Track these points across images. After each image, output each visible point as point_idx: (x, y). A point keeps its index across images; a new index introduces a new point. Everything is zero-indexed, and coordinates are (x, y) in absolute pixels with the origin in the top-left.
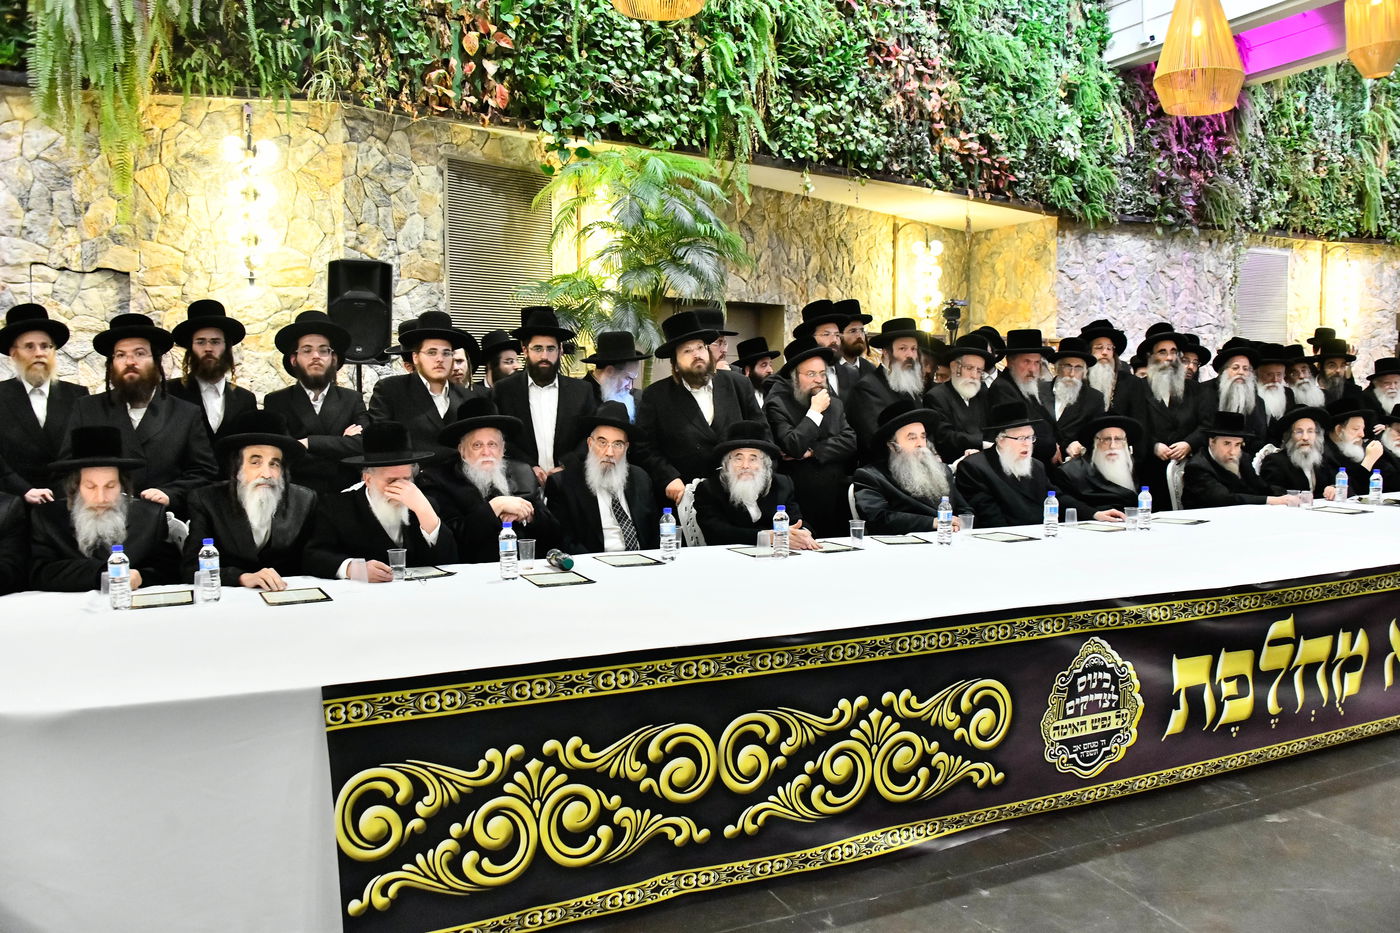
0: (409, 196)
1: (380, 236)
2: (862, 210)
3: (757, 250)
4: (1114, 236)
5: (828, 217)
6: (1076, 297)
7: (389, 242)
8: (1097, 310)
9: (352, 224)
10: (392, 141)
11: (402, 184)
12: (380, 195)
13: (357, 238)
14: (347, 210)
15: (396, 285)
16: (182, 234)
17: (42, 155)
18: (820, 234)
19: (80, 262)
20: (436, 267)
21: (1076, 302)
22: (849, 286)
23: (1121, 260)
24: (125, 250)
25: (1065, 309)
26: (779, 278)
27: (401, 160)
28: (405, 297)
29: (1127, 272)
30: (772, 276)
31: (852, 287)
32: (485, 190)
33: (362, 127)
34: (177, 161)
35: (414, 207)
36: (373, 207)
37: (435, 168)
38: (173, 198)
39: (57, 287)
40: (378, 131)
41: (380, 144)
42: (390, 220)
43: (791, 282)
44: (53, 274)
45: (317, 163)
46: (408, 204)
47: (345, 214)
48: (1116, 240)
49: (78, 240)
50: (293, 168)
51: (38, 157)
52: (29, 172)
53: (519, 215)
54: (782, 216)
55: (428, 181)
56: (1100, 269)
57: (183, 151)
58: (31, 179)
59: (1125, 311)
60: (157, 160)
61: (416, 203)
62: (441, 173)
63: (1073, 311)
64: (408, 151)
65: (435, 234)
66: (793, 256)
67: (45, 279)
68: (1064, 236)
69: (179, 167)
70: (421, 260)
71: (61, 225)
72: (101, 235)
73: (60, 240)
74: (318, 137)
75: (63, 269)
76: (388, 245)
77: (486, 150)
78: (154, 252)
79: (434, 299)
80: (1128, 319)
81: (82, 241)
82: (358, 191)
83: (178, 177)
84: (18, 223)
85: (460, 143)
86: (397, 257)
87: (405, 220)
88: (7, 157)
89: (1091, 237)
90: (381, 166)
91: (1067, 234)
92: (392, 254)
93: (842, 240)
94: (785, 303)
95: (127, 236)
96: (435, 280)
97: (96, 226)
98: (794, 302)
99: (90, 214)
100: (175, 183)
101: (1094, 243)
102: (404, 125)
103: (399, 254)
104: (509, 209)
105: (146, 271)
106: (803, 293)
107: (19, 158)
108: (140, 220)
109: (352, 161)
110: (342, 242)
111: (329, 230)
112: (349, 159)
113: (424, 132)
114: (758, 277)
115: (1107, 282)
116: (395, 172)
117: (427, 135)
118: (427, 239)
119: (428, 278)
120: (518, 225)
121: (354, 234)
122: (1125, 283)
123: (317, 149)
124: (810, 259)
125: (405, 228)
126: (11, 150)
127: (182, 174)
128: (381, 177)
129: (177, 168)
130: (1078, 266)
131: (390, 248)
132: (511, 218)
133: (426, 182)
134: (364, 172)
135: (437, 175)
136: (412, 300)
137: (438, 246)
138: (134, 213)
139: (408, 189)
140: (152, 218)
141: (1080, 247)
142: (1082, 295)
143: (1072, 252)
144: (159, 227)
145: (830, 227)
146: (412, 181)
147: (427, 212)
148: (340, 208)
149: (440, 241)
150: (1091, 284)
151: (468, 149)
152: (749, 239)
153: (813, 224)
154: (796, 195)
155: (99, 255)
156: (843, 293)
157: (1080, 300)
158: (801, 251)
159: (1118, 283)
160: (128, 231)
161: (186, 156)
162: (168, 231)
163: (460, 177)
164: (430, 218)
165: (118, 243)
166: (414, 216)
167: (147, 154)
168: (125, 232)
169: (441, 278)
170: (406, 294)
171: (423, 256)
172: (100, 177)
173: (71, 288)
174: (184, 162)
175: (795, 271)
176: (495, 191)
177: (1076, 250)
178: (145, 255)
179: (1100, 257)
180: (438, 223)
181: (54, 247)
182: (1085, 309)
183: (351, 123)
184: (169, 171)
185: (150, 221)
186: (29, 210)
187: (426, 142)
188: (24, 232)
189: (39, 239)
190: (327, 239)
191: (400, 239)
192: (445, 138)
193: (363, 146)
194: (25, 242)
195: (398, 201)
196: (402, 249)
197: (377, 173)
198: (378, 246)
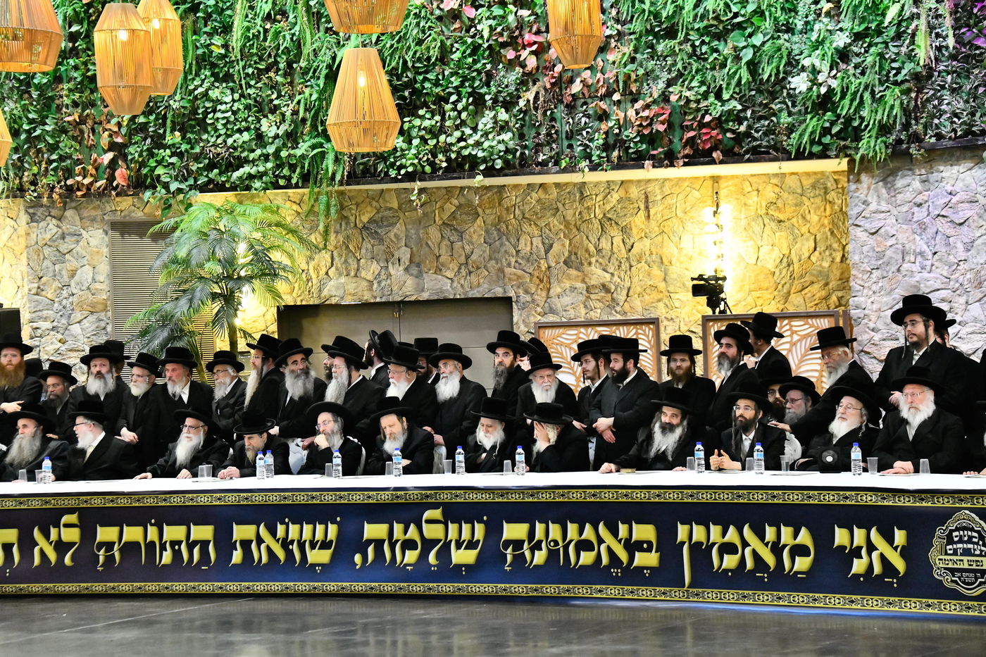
0: (80, 254)
1: (56, 284)
2: (649, 181)
3: (467, 247)
4: (942, 168)
5: (582, 198)
6: (881, 255)
7: (65, 288)
8: (916, 268)
9: (35, 279)
10: (66, 217)
11: (73, 246)
12: (55, 256)
13: (39, 288)
14: (31, 269)
18: (569, 218)
20: (104, 301)
21: (880, 262)
22: (625, 266)
23: (955, 199)
25: (864, 272)
26: (501, 270)
27: (72, 229)
28: (77, 325)
29: (966, 212)
30: (491, 269)
31: (631, 266)
33: (40, 211)
35: (84, 261)
36: (50, 265)
37: (101, 231)
40: (54, 212)
41: (54, 221)
42: (64, 273)
43: (520, 272)
45: (13, 240)
46: (80, 259)
47: (28, 272)
48: (944, 174)
54: (507, 209)
55: (96, 240)
56: (920, 214)
59: (962, 266)
61: (86, 258)
62: (107, 234)
63: (876, 274)
64: (78, 222)
65: (102, 277)
66: (524, 246)
68: (858, 181)
70: (91, 297)
74: (12, 222)
76: (63, 290)
77: (146, 211)
79: (103, 324)
80: (968, 276)
82: (39, 255)
85: (123, 209)
86: (72, 297)
87: (77, 271)
89: (903, 176)
90: (57, 236)
91: (864, 177)
92: (66, 295)
93: (610, 219)
94: (511, 294)
96: (102, 311)
98: (527, 292)
101: (910, 184)
102: (74, 204)
103: (74, 295)
106: (541, 281)
109: (33, 236)
110: (27, 291)
111: (20, 284)
112: (32, 234)
113: (92, 206)
114: (470, 273)
115: (931, 231)
116: (68, 239)
117: (94, 208)
118: (95, 282)
119: (97, 310)
121: (36, 285)
122: (965, 228)
123: (12, 230)
124: (551, 246)
125: (77, 277)
128: (56, 243)
130: (883, 215)
131: (65, 292)
133: (93, 242)
134: (44, 242)
135: (104, 236)
136: (84, 327)
137: (105, 287)
139: (78, 249)
141: (884, 191)
142: (889, 253)
143: (872, 199)
145: (588, 208)
146: (83, 242)
147: (96, 263)
148: (25, 268)
149: (107, 282)
150: (904, 235)
151: (130, 212)
152: (454, 238)
153: (557, 209)
154: (529, 185)
156: (612, 274)
157: (885, 259)
158: (537, 242)
159: (950, 231)
163: (122, 235)
164: (97, 268)
166: (84, 267)
169: (107, 308)
170: (79, 322)
171: (93, 295)
175: (528, 260)
177: (879, 197)
179: (919, 200)
180: (104, 268)
182: (894, 268)
183: (31, 211)
187: (93, 213)
191: (73, 284)
192: (108, 209)
193: (42, 224)
195: (71, 258)
196: (75, 291)
197: (54, 241)
198: (55, 291)
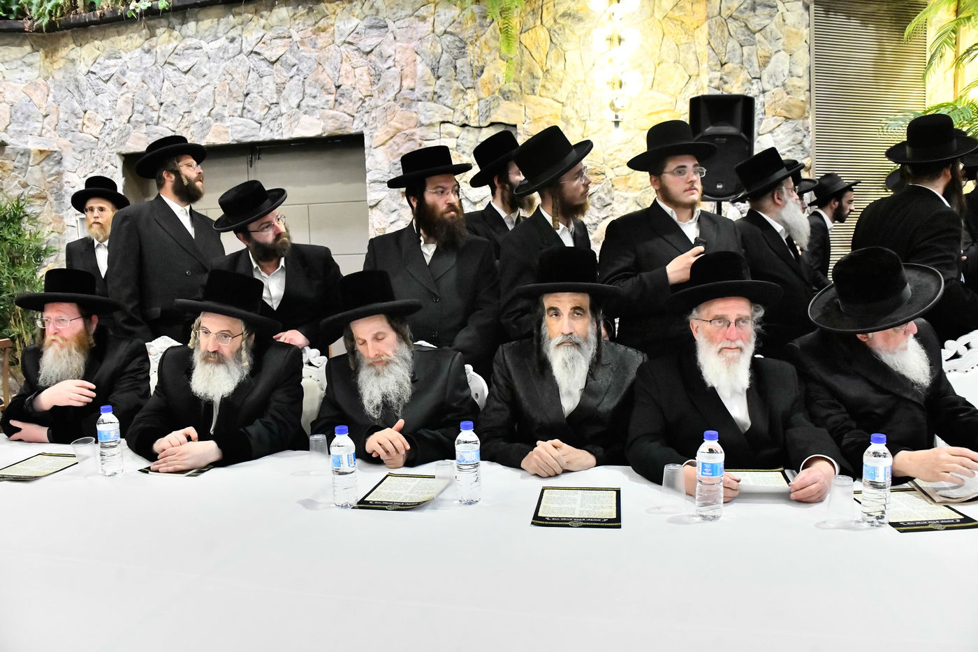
0: (774, 34)
1: (744, 75)
7: (754, 81)
9: (716, 65)
11: (767, 22)
12: (743, 34)
13: (721, 79)
14: (711, 51)
15: (760, 124)
16: (560, 86)
17: (449, 30)
19: (477, 118)
20: (802, 104)
24: (513, 105)
28: (769, 135)
32: (854, 22)
34: (555, 21)
35: (779, 45)
36: (737, 46)
37: (801, 3)
38: (552, 55)
39: (460, 141)
42: (754, 59)
44: (456, 130)
45: (682, 8)
46: (774, 42)
47: (709, 54)
49: (476, 99)
50: (658, 15)
51: (445, 32)
52: (439, 46)
53: (889, 46)
55: (794, 18)
57: (561, 10)
58: (440, 51)
60: (539, 22)
61: (782, 41)
62: (807, 8)
65: (801, 70)
67: (450, 135)
69: (557, 26)
70: (786, 97)
71: (462, 88)
72: (493, 93)
73: (462, 101)
75: (464, 126)
76: (752, 84)
78: (536, 105)
79: (799, 136)
81: (479, 100)
82: (723, 31)
83: (556, 36)
84: (431, 89)
86: (761, 95)
87: (769, 57)
88: (423, 35)
90: (745, 5)
92: (756, 92)
95: (514, 92)
96: (800, 117)
97: (490, 86)
99: (484, 76)
100: (554, 40)
103: (764, 92)
104: (879, 41)
105: (530, 123)
107: (432, 34)
108: (525, 77)
109: (716, 2)
110: (706, 83)
111: (693, 71)
116: (759, 10)
118: (792, 76)
119: (794, 116)
120: (889, 57)
121: (718, 75)
125: (770, 66)
126: (425, 30)
127: (560, 32)
128: (745, 16)
129: (556, 27)
131: (755, 87)
132: (882, 51)
133: (791, 19)
134: (729, 12)
135: (803, 11)
136: (777, 138)
137: (804, 83)
138: (520, 72)
139: (773, 26)
140: (535, 74)
144: (540, 82)
146: (777, 18)
147: (793, 49)
148: (703, 49)
149: (806, 77)
155: (492, 111)
160: (515, 88)
161: (564, 15)
162: (549, 85)
163: (827, 11)
164: (794, 56)
165: (507, 99)
166: (779, 53)
167: (530, 17)
168: (512, 88)
169: (807, 115)
170: (771, 132)
171: (788, 94)
172: (493, 43)
173: (471, 142)
174: (561, 21)
176: (864, 23)
178: (530, 108)
180: (804, 59)
181: (458, 107)
184: (549, 31)
185: (534, 77)
186: (439, 78)
188: (436, 96)
189: (446, 102)
190: (692, 81)
191: (765, 77)
194: (437, 105)
195: (762, 39)
196: (767, 87)
197: (741, 12)
198: (743, 84)
